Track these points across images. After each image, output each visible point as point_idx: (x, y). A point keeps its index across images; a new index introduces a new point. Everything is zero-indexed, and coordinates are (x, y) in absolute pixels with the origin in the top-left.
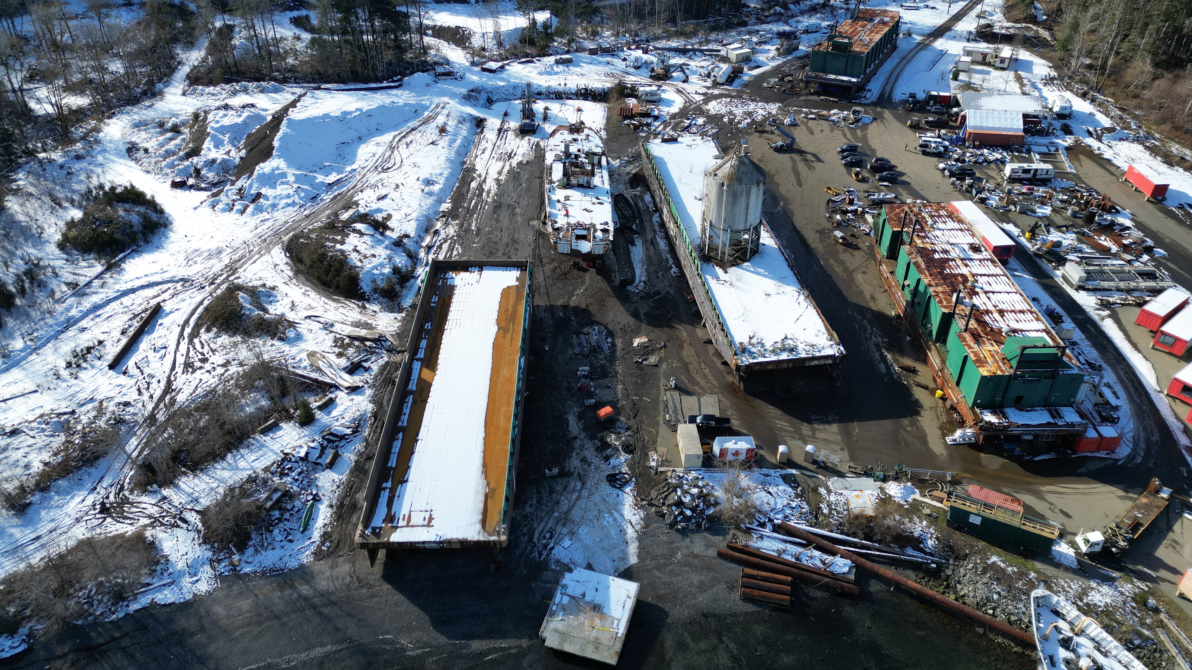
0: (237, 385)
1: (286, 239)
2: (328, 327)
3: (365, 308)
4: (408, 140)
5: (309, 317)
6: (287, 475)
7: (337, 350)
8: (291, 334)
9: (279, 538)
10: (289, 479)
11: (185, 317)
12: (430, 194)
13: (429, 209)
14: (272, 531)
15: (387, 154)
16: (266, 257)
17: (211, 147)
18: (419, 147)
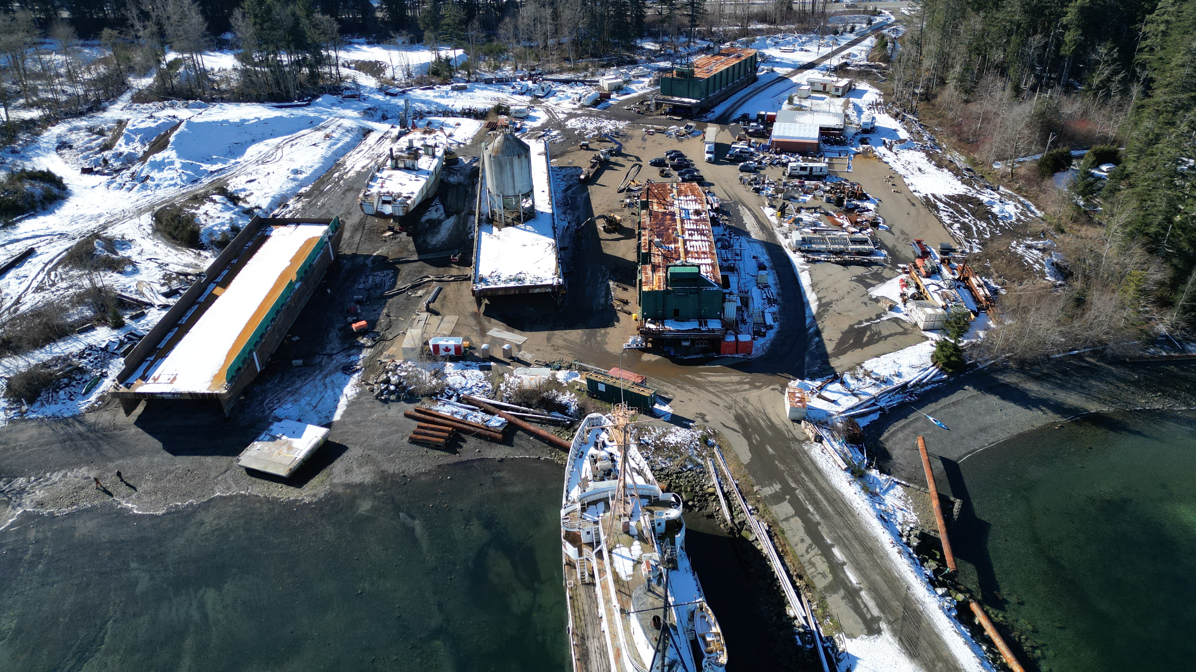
0: (70, 301)
1: (157, 208)
2: (162, 266)
3: (199, 254)
4: (294, 142)
5: (150, 259)
6: (85, 358)
7: (163, 281)
8: (129, 269)
9: (62, 397)
10: (86, 361)
11: (51, 257)
12: (294, 180)
13: (287, 191)
14: (58, 392)
15: (271, 152)
16: (136, 221)
17: (123, 144)
18: (301, 147)
